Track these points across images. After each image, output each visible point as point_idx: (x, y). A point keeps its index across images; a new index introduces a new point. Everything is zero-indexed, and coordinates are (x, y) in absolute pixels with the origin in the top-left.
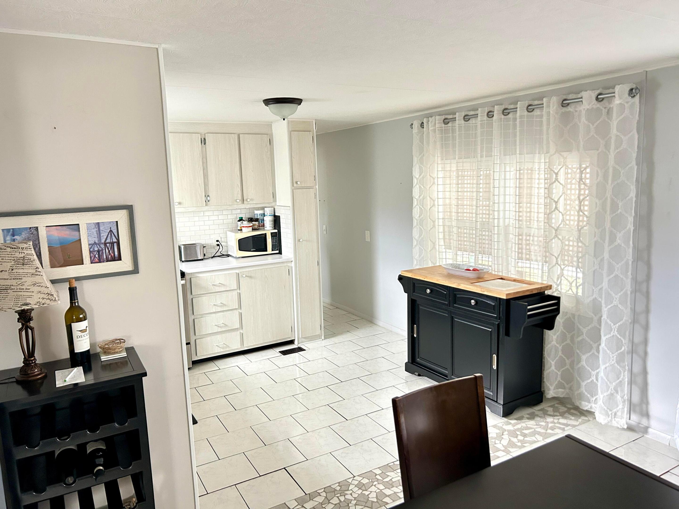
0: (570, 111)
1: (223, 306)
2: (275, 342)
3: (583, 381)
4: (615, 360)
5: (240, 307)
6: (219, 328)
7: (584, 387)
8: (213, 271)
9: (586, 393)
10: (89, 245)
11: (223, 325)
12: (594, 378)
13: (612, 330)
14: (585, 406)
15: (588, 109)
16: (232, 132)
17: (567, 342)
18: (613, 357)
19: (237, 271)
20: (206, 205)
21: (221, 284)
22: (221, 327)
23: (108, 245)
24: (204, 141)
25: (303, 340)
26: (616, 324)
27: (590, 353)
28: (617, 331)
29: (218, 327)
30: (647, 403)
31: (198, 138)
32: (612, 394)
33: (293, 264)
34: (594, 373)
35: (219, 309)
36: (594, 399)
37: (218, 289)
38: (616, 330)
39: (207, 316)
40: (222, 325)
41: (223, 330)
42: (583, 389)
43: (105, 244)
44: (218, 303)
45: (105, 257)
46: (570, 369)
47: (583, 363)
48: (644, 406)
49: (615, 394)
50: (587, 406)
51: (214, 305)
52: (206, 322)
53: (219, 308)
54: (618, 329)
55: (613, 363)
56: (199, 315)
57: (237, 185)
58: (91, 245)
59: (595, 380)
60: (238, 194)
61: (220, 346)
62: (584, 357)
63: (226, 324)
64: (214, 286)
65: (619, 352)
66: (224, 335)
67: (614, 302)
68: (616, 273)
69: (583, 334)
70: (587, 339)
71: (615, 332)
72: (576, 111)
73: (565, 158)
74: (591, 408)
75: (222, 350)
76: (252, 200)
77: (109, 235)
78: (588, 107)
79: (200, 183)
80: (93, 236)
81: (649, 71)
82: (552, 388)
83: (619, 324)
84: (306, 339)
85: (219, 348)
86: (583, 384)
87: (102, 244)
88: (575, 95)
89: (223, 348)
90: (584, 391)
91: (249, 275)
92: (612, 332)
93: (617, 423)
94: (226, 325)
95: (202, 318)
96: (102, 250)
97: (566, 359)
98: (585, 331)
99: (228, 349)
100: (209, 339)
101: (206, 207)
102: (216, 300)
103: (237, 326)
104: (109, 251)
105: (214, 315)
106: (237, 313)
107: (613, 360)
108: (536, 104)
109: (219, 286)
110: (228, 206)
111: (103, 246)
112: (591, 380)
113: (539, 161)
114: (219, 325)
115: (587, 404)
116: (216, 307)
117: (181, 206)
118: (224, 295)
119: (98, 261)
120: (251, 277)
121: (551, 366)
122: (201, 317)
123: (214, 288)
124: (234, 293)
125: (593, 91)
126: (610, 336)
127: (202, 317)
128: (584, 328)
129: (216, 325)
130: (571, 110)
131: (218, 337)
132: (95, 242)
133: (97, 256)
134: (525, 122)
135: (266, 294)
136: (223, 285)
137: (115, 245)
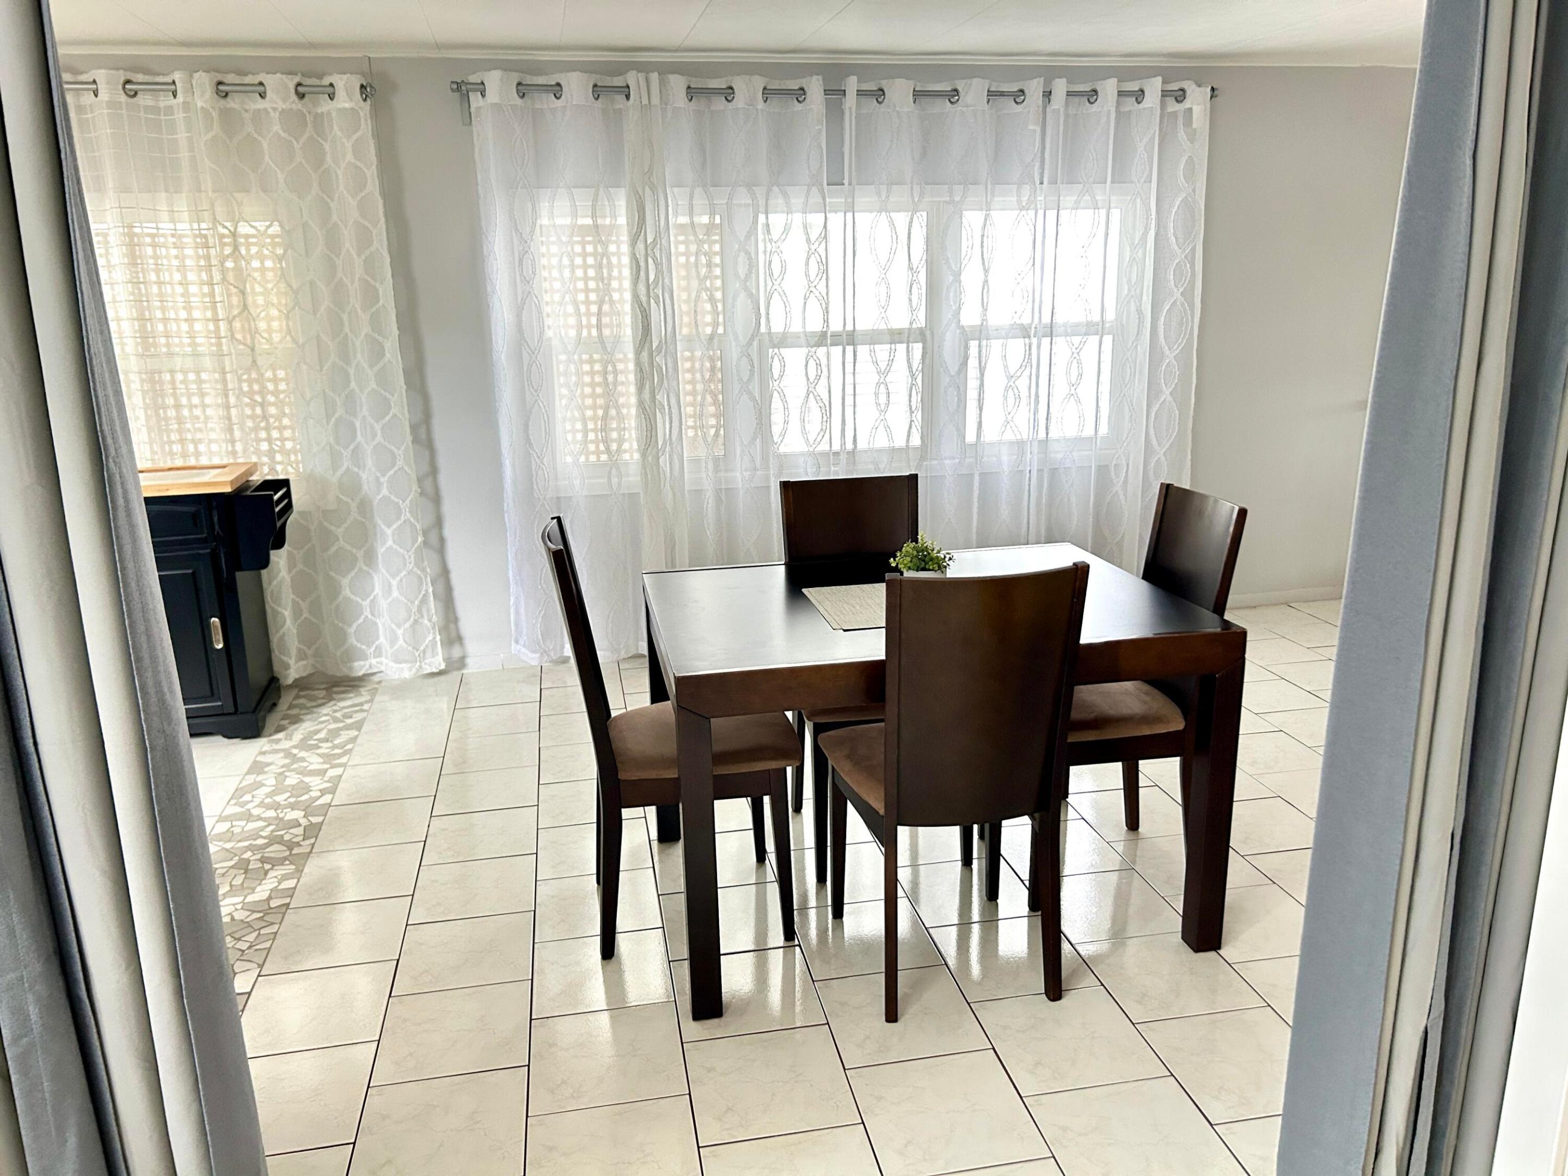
0: (233, 109)
3: (350, 626)
4: (413, 562)
7: (353, 635)
9: (359, 645)
12: (367, 613)
13: (401, 513)
14: (360, 668)
15: (283, 110)
17: (297, 569)
18: (410, 557)
26: (406, 500)
27: (356, 570)
28: (410, 512)
30: (456, 620)
32: (416, 621)
34: (366, 603)
36: (373, 648)
38: (407, 510)
42: (352, 640)
46: (311, 617)
47: (347, 592)
48: (452, 626)
49: (420, 620)
50: (364, 666)
54: (409, 508)
55: (411, 567)
59: (370, 616)
62: (345, 582)
65: (416, 546)
67: (398, 463)
68: (393, 411)
69: (338, 540)
70: (348, 547)
71: (407, 513)
72: (246, 111)
73: (240, 204)
74: (370, 667)
78: (284, 107)
81: (378, 59)
82: (292, 662)
83: (410, 498)
86: (352, 630)
88: (237, 77)
90: (355, 643)
92: (403, 515)
93: (430, 666)
97: (300, 602)
98: (340, 531)
107: (410, 563)
108: (140, 81)
112: (363, 617)
113: (170, 209)
115: (362, 663)
121: (285, 622)
125: (289, 77)
126: (400, 522)
128: (339, 527)
130: (237, 107)
134: (125, 117)
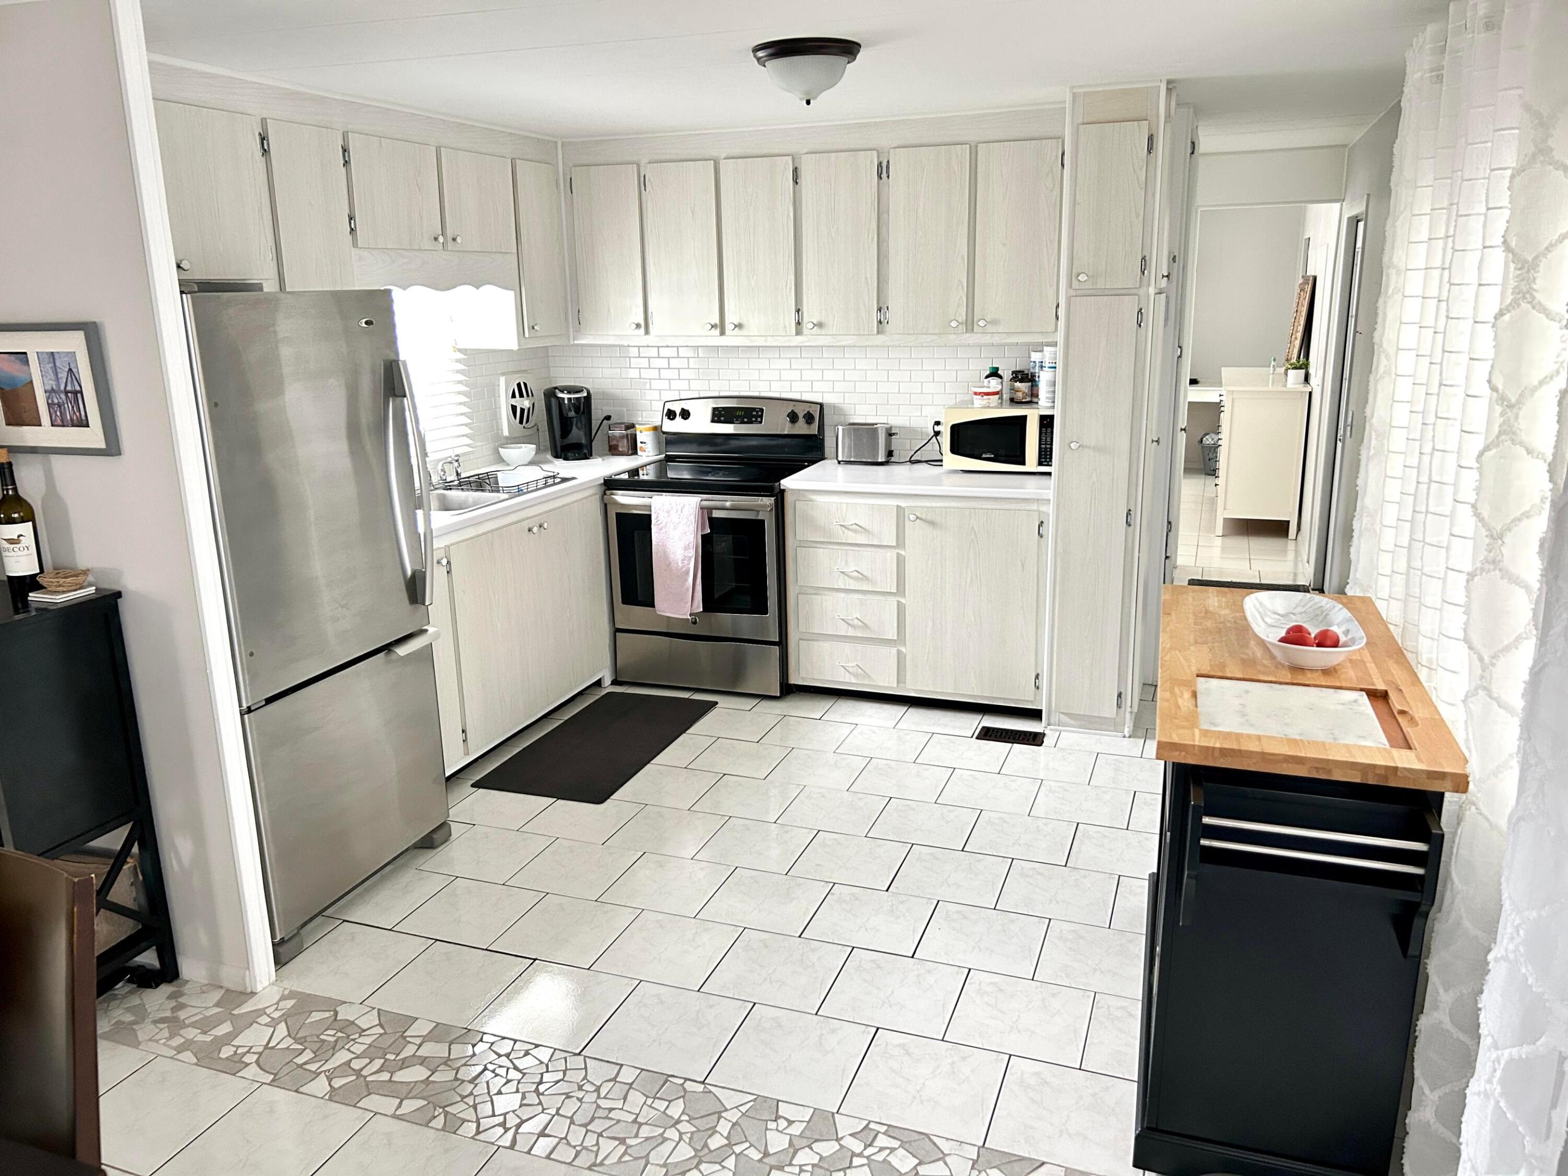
1: (862, 579)
2: (989, 700)
5: (901, 589)
6: (850, 628)
8: (846, 493)
10: (46, 392)
11: (860, 623)
16: (957, 139)
19: (903, 503)
20: (878, 333)
21: (861, 527)
22: (853, 626)
23: (70, 395)
24: (883, 171)
25: (1064, 719)
29: (849, 624)
31: (872, 162)
33: (1050, 509)
35: (853, 585)
37: (852, 538)
39: (827, 593)
40: (856, 622)
41: (860, 635)
43: (66, 392)
44: (851, 568)
45: (69, 417)
51: (842, 572)
52: (822, 605)
53: (852, 581)
56: (811, 587)
57: (960, 281)
58: (50, 392)
60: (959, 305)
61: (851, 670)
63: (866, 622)
64: (843, 529)
66: (859, 647)
75: (854, 680)
76: (994, 322)
77: (69, 378)
79: (868, 276)
80: (49, 377)
84: (1071, 718)
85: (848, 675)
87: (62, 392)
89: (856, 675)
91: (929, 518)
94: (866, 626)
95: (816, 596)
96: (64, 404)
99: (866, 682)
100: (826, 646)
101: (879, 336)
102: (846, 562)
103: (892, 634)
104: (73, 407)
105: (842, 595)
106: (893, 601)
109: (855, 531)
110: (935, 337)
111: (63, 396)
114: (850, 622)
116: (846, 577)
117: (823, 332)
118: (867, 552)
119: (61, 423)
120: (932, 523)
122: (815, 592)
123: (844, 533)
124: (889, 555)
127: (816, 594)
129: (842, 619)
131: (847, 647)
132: (52, 388)
133: (58, 413)
135: (970, 575)
136: (865, 529)
137: (79, 395)
